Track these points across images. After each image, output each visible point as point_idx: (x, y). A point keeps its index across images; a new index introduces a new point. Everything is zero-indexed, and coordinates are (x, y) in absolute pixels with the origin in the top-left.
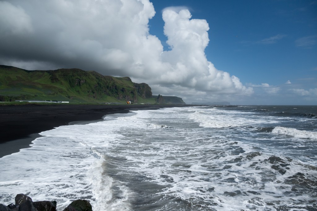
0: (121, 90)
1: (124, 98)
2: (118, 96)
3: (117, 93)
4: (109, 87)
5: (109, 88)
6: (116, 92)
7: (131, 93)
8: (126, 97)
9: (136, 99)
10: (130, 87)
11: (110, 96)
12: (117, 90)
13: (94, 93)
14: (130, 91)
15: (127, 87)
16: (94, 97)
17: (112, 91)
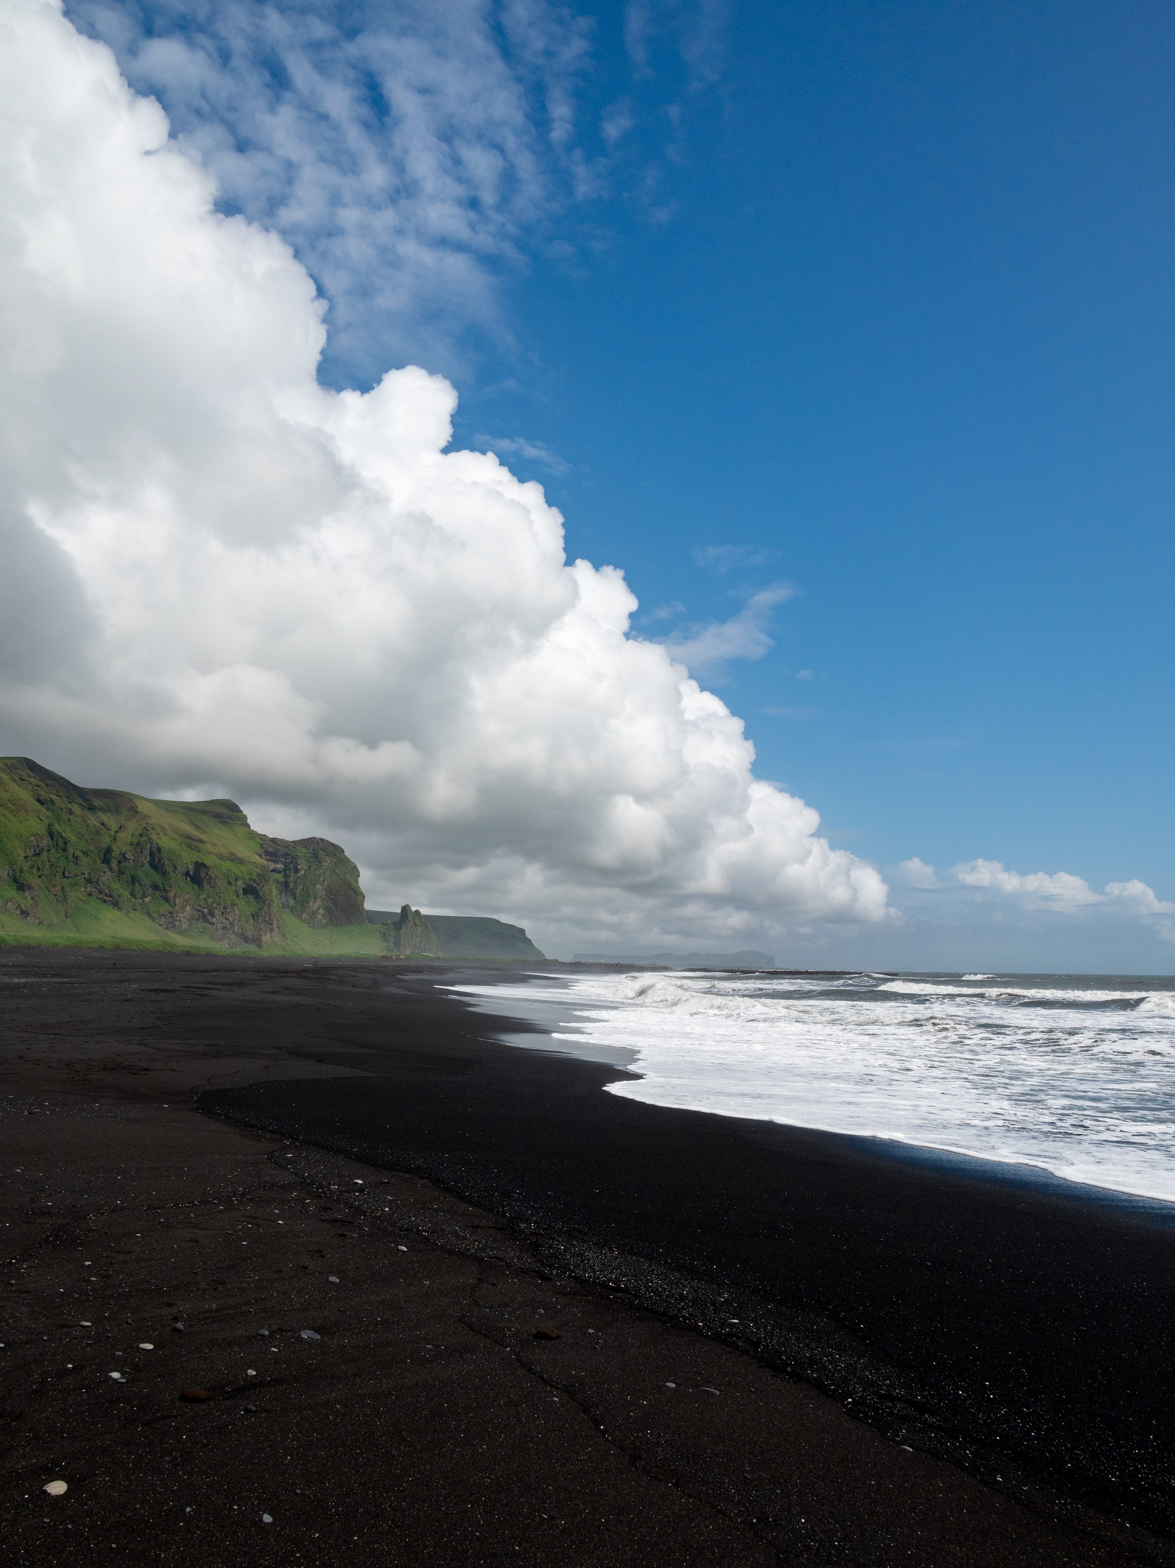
0: (187, 874)
1: (201, 925)
2: (165, 908)
3: (161, 891)
4: (116, 852)
5: (114, 864)
6: (156, 887)
7: (246, 891)
8: (213, 916)
9: (272, 930)
10: (240, 861)
11: (120, 909)
12: (164, 873)
13: (21, 887)
14: (240, 883)
15: (221, 857)
16: (24, 913)
17: (134, 879)
